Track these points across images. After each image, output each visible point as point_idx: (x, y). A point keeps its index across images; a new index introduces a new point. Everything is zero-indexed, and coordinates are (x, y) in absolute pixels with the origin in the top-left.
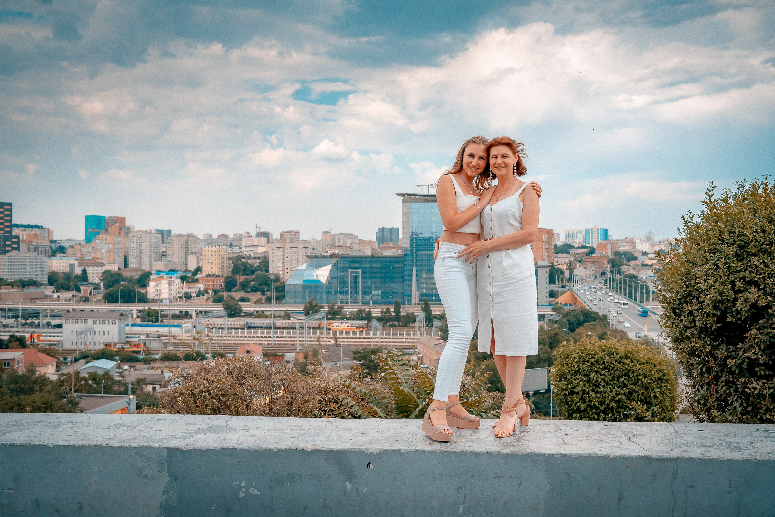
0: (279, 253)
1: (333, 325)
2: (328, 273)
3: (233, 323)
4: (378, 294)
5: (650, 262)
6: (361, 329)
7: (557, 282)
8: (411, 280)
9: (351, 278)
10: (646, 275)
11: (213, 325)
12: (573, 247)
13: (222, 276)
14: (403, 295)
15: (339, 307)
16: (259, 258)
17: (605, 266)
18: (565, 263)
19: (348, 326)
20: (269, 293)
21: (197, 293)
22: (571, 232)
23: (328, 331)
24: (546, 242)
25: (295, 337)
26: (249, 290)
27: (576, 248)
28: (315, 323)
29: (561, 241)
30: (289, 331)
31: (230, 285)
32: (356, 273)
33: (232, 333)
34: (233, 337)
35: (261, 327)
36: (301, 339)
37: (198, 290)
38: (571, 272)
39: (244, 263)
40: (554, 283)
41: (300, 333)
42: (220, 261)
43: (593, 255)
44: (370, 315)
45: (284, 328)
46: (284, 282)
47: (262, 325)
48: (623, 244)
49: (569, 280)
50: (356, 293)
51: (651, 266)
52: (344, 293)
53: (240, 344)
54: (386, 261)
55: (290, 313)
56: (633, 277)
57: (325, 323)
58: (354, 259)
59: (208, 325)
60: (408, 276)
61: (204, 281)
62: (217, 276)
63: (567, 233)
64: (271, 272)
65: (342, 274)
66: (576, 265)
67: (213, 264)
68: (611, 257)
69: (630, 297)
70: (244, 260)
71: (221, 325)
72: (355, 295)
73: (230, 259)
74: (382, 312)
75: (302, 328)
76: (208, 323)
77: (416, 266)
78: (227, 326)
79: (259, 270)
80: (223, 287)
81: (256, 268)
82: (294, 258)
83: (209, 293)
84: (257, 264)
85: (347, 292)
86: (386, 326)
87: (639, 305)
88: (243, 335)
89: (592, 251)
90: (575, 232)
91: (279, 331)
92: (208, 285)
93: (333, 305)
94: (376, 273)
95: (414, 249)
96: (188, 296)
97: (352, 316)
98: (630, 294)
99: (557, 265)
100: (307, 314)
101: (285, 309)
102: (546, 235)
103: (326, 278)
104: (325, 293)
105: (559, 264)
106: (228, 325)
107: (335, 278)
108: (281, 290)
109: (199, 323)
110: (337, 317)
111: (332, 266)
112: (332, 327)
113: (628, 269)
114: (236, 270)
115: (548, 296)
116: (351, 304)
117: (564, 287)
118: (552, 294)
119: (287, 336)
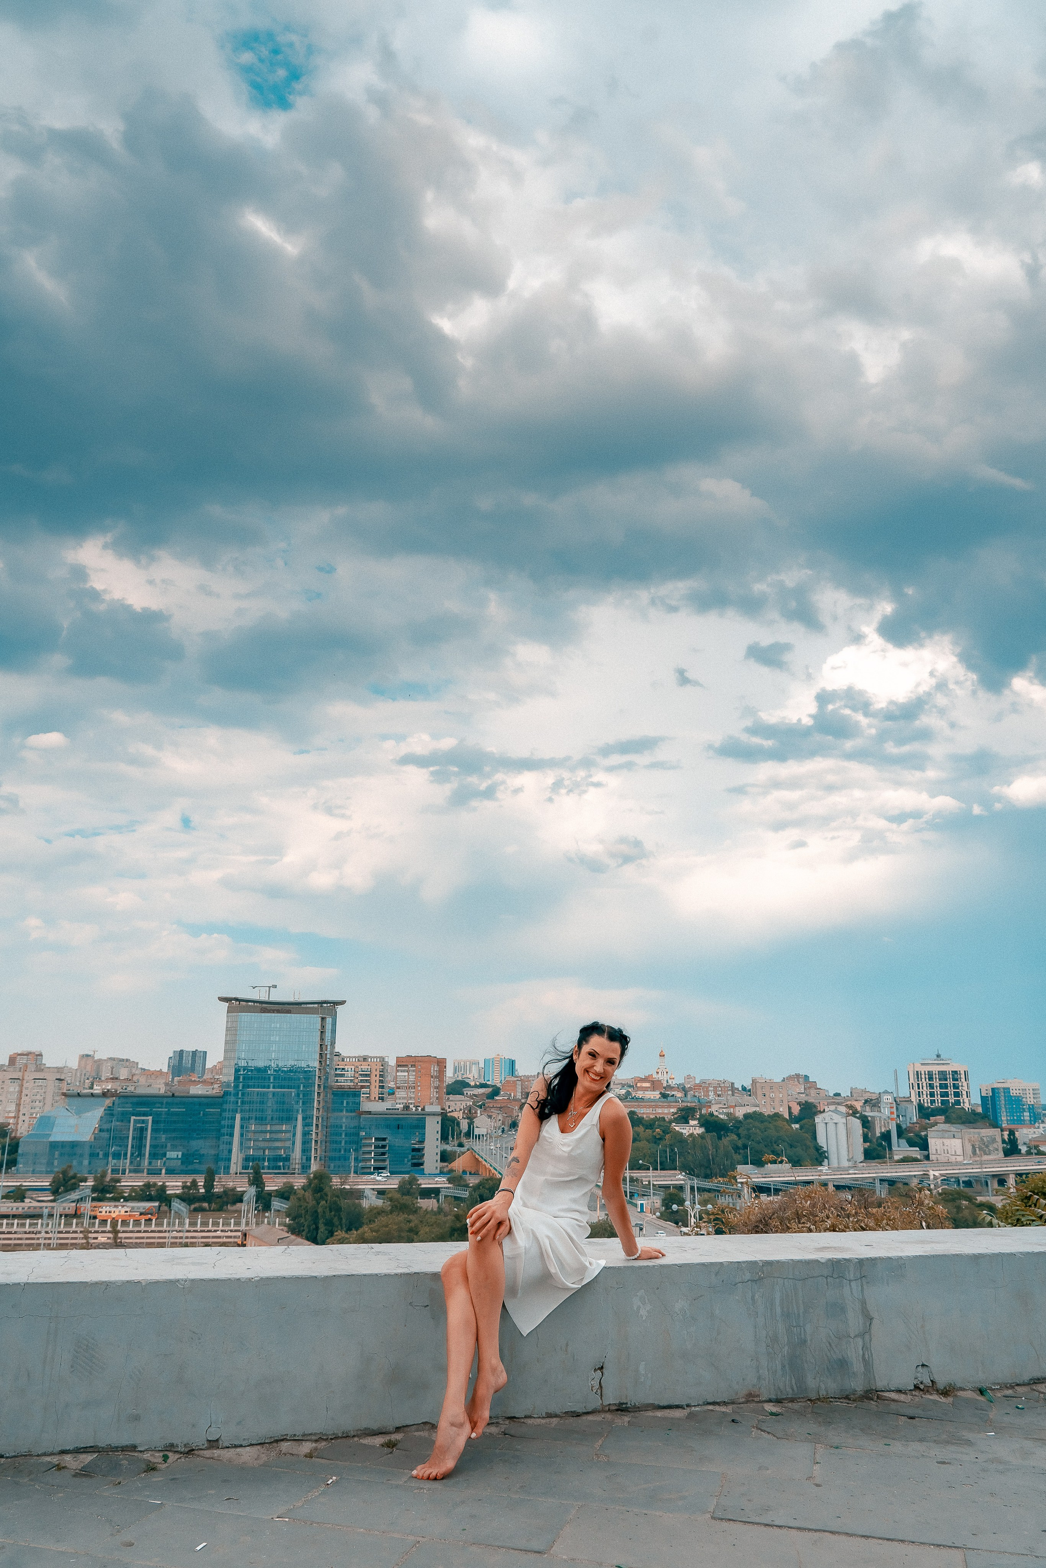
0: (14, 1088)
1: (100, 1210)
2: (96, 1121)
4: (176, 1157)
6: (148, 1216)
7: (450, 1138)
8: (232, 1135)
9: (134, 1130)
12: (468, 1085)
14: (217, 1158)
15: (112, 1180)
17: (515, 1114)
18: (461, 1110)
19: (125, 1212)
22: (462, 1063)
23: (92, 1221)
24: (436, 1077)
27: (473, 1087)
28: (70, 1207)
29: (449, 1076)
30: (24, 1221)
32: (143, 1121)
38: (470, 1124)
40: (447, 1139)
43: (497, 1098)
44: (165, 1191)
46: (17, 1138)
49: (468, 1134)
50: (140, 1154)
52: (120, 1155)
54: (195, 1105)
55: (24, 1190)
57: (87, 1207)
58: (141, 1099)
60: (228, 1127)
63: (457, 1064)
65: (119, 1124)
66: (476, 1113)
72: (138, 1159)
74: (184, 1188)
75: (51, 1215)
77: (242, 1111)
82: (38, 1097)
85: (126, 1154)
86: (190, 1211)
89: (496, 1091)
90: (469, 1063)
91: (5, 1221)
93: (104, 1175)
95: (241, 1085)
97: (133, 1194)
99: (450, 1112)
100: (56, 1192)
101: (19, 1184)
102: (436, 1067)
103: (94, 1131)
104: (87, 1156)
105: (452, 1111)
107: (108, 1130)
108: (14, 1150)
110: (108, 1195)
111: (105, 1110)
112: (99, 1214)
115: (439, 1161)
116: (131, 1175)
117: (461, 1145)
118: (445, 1157)
119: (18, 1230)
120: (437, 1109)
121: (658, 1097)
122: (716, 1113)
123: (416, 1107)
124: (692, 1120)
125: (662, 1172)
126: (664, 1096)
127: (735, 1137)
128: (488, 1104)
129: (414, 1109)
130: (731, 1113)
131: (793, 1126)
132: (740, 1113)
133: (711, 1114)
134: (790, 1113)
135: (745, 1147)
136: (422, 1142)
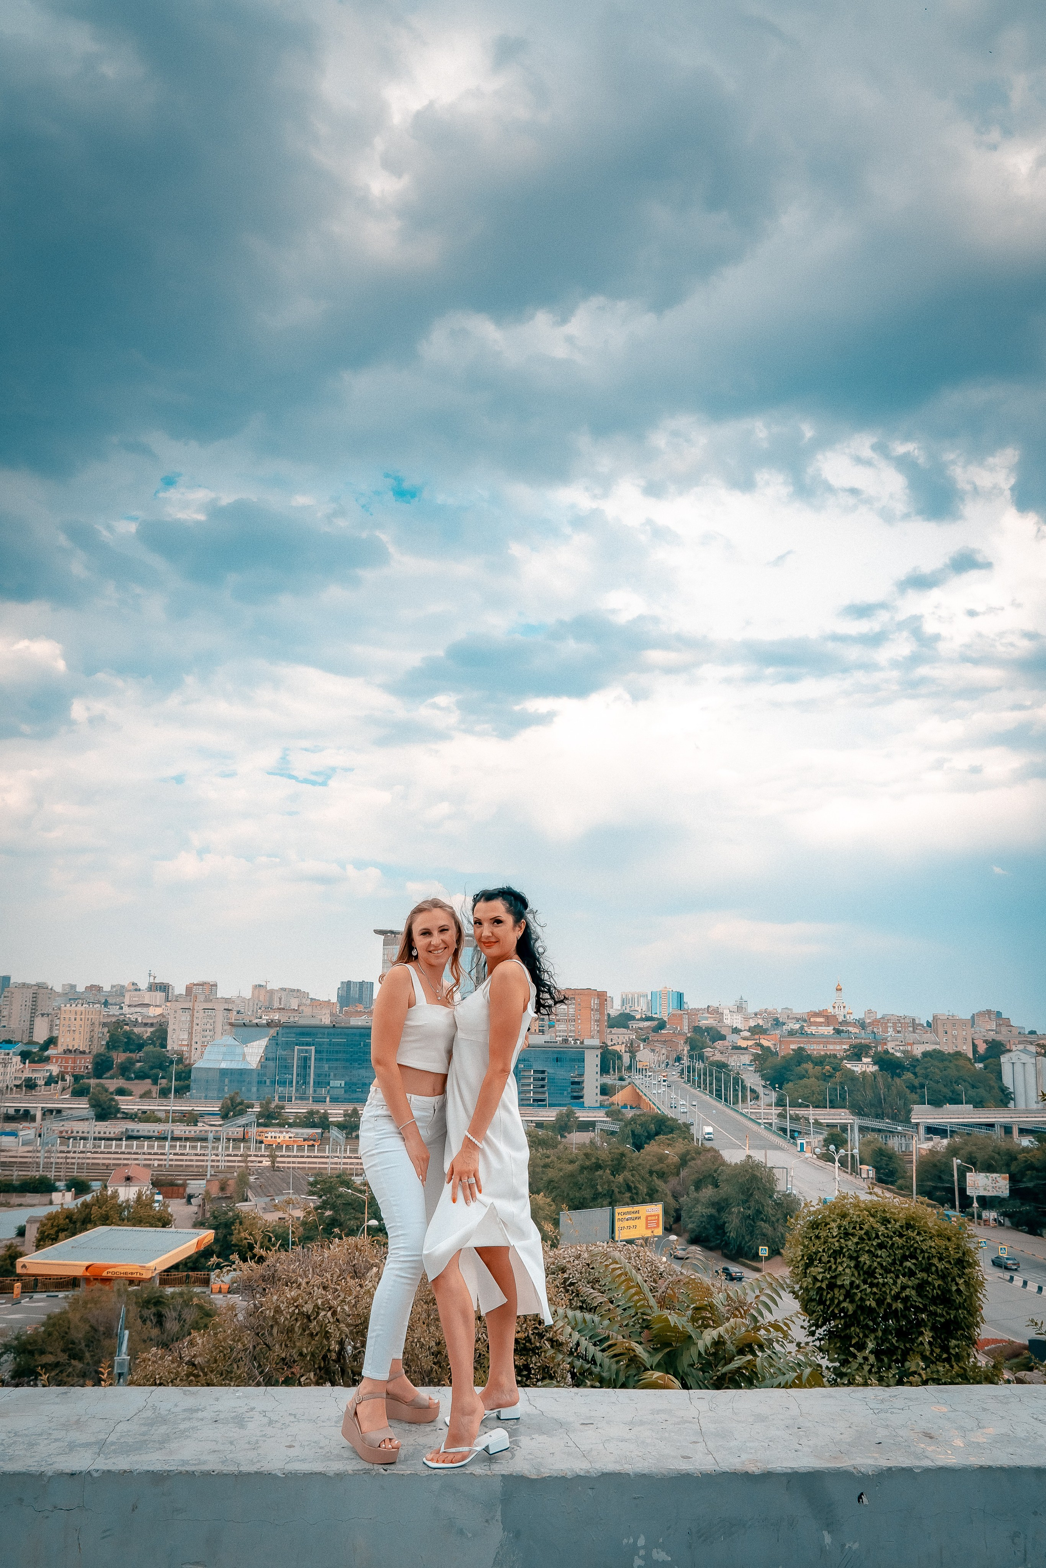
0: (186, 1017)
1: (266, 1135)
2: (261, 1051)
3: (103, 1130)
4: (339, 1086)
5: (744, 1044)
6: (311, 1142)
7: (610, 1071)
9: (298, 1059)
10: (740, 1062)
11: (69, 1132)
12: (633, 1018)
13: (90, 1052)
15: (277, 1107)
16: (152, 1025)
17: (680, 1048)
18: (623, 1043)
19: (290, 1137)
20: (164, 1081)
21: (45, 1080)
22: (630, 996)
23: (258, 1145)
24: (596, 1010)
25: (204, 1155)
26: (133, 1075)
27: (638, 1020)
28: (237, 1132)
29: (615, 1008)
30: (195, 1144)
31: (101, 1067)
32: (306, 1051)
33: (100, 1147)
34: (102, 1153)
35: (149, 1138)
36: (214, 1157)
37: (48, 1074)
38: (633, 1057)
39: (127, 1032)
40: (608, 1072)
41: (213, 1148)
42: (88, 1029)
43: (663, 1032)
44: (327, 1119)
45: (187, 1139)
46: (190, 1065)
47: (151, 1134)
48: (704, 1015)
49: (629, 1068)
50: (304, 1083)
51: (746, 1049)
52: (285, 1083)
53: (114, 1165)
54: (355, 1035)
55: (196, 1114)
56: (722, 1066)
57: (253, 1131)
58: (304, 1029)
59: (61, 1132)
61: (60, 1060)
62: (81, 1052)
63: (624, 997)
64: (169, 1048)
65: (283, 1053)
66: (639, 1046)
67: (77, 1033)
68: (689, 1035)
69: (719, 1096)
70: (127, 1028)
71: (83, 1132)
72: (304, 1087)
73: (104, 1025)
74: (345, 1116)
75: (217, 1139)
76: (62, 1128)
78: (93, 1136)
79: (150, 1044)
80: (91, 1070)
81: (145, 1041)
82: (208, 1026)
83: (66, 1081)
84: (148, 1034)
85: (291, 1082)
86: (352, 1138)
87: (732, 1109)
88: (119, 1151)
89: (662, 1025)
90: (636, 996)
91: (178, 1144)
92: (66, 1067)
93: (269, 1102)
94: (337, 1052)
96: (30, 1085)
97: (298, 1121)
98: (719, 1091)
99: (612, 1045)
100: (225, 1117)
101: (190, 1109)
102: (597, 999)
103: (258, 1059)
104: (255, 1084)
105: (614, 1045)
106: (94, 1133)
107: (273, 1059)
108: (185, 1077)
109: (48, 1129)
110: (274, 1121)
111: (270, 1039)
112: (265, 1139)
113: (713, 1053)
114: (113, 1044)
115: (599, 1093)
116: (297, 1102)
117: (621, 1079)
118: (605, 1090)
119: (191, 1152)
120: (596, 1042)
121: (831, 1033)
122: (891, 1051)
123: (575, 1040)
124: (865, 1057)
125: (832, 1110)
126: (838, 1032)
127: (909, 1075)
128: (653, 1038)
129: (573, 1042)
130: (908, 1051)
131: (976, 1065)
132: (918, 1051)
133: (886, 1052)
134: (975, 1050)
135: (922, 1086)
136: (582, 1075)
